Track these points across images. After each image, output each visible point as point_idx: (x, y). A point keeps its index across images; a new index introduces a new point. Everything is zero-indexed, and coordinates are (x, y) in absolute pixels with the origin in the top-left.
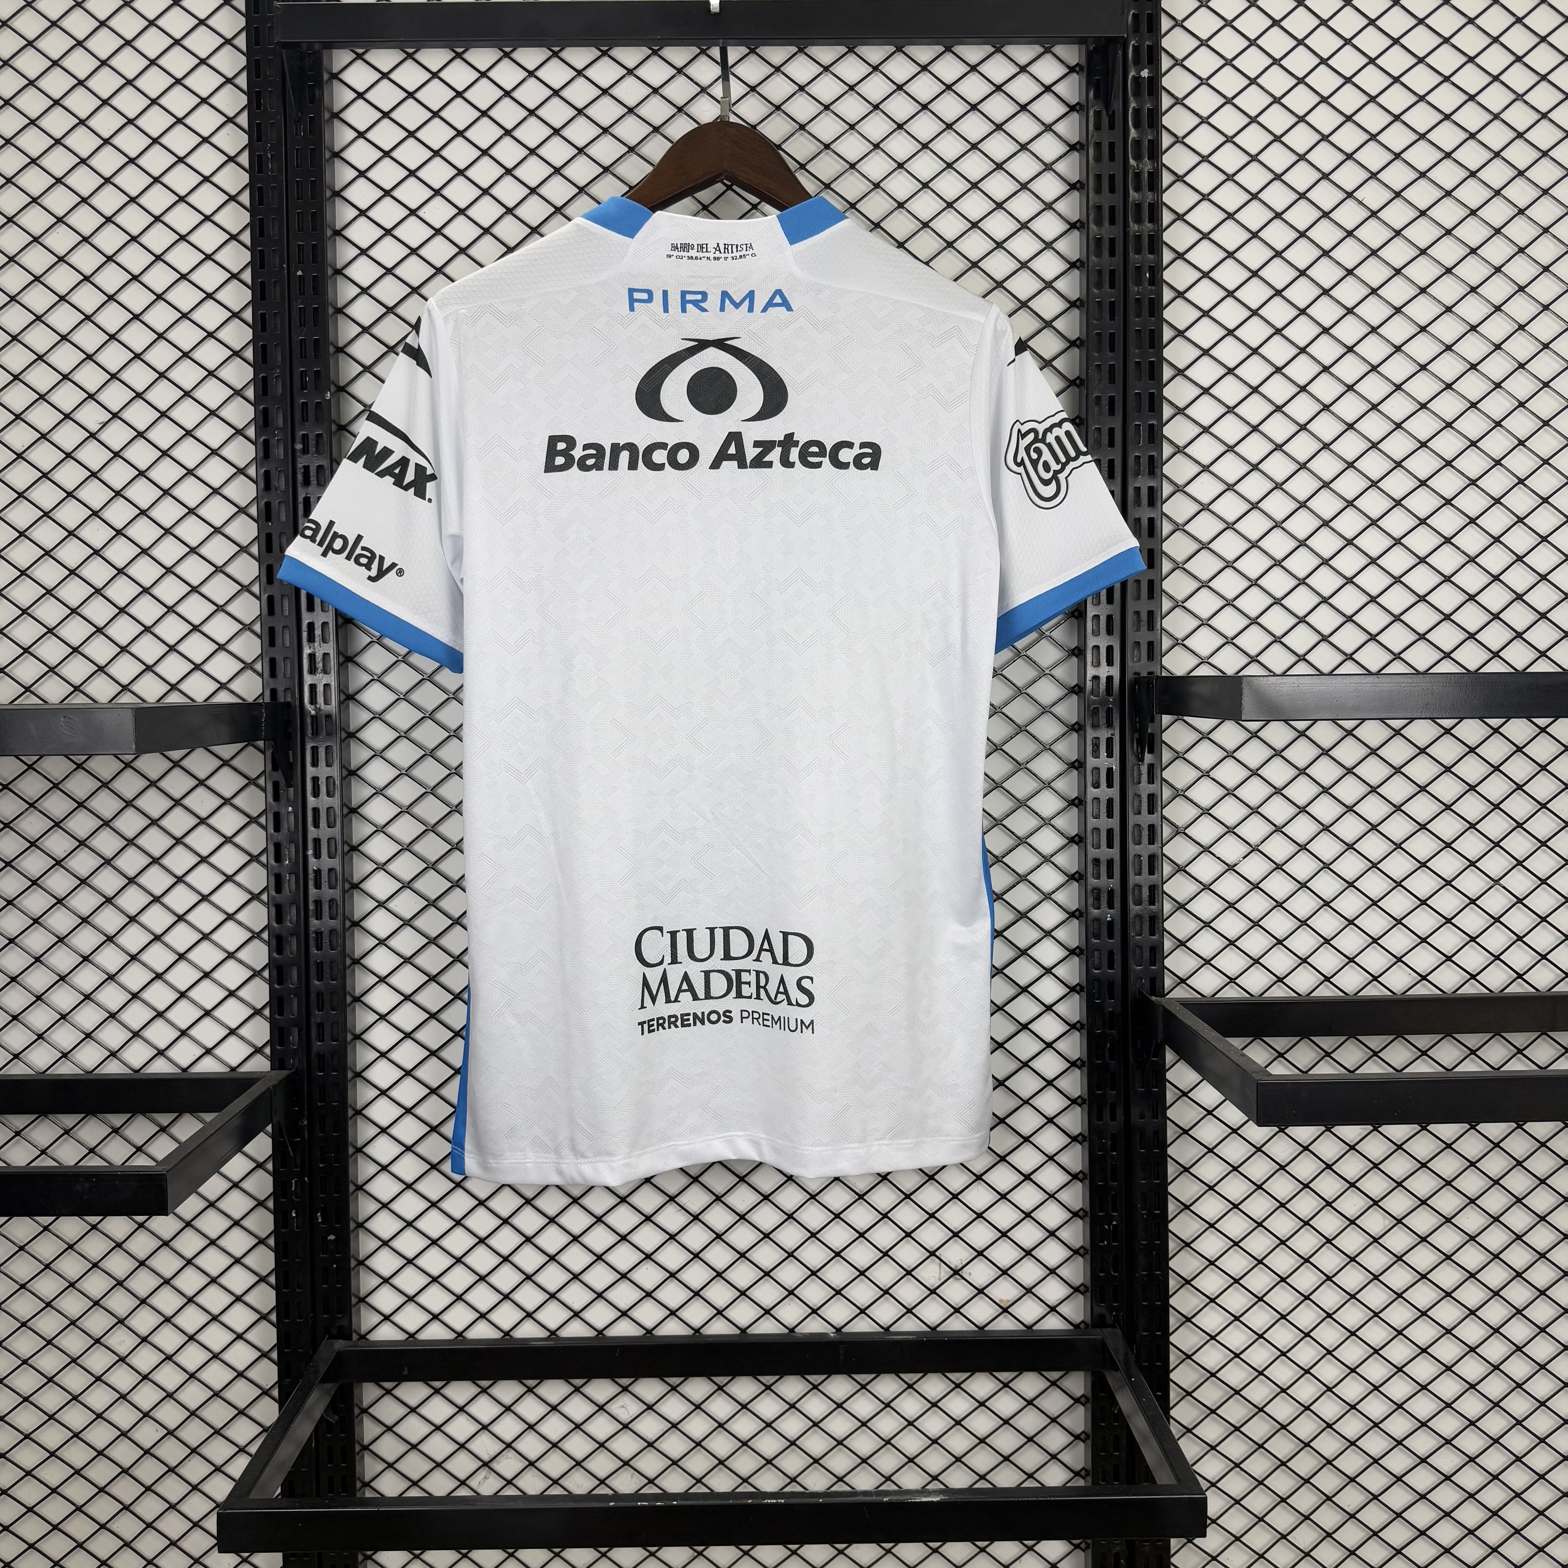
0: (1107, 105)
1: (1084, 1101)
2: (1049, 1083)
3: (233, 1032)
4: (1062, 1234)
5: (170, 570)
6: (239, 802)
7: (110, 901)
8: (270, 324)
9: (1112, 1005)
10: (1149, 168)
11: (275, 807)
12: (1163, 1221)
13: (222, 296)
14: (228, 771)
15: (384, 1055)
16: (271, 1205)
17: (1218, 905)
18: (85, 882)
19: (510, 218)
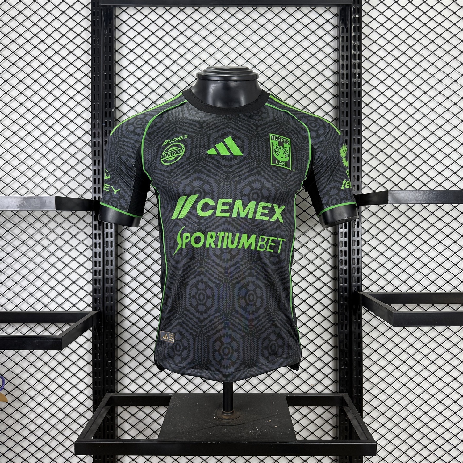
0: (346, 25)
1: (337, 324)
2: (326, 319)
3: (81, 300)
4: (330, 365)
5: (65, 162)
6: (84, 230)
7: (46, 260)
8: (96, 89)
9: (346, 295)
10: (358, 44)
11: (95, 232)
12: (361, 361)
13: (82, 81)
14: (81, 221)
15: (126, 307)
16: (92, 352)
17: (378, 265)
18: (38, 254)
19: (167, 58)
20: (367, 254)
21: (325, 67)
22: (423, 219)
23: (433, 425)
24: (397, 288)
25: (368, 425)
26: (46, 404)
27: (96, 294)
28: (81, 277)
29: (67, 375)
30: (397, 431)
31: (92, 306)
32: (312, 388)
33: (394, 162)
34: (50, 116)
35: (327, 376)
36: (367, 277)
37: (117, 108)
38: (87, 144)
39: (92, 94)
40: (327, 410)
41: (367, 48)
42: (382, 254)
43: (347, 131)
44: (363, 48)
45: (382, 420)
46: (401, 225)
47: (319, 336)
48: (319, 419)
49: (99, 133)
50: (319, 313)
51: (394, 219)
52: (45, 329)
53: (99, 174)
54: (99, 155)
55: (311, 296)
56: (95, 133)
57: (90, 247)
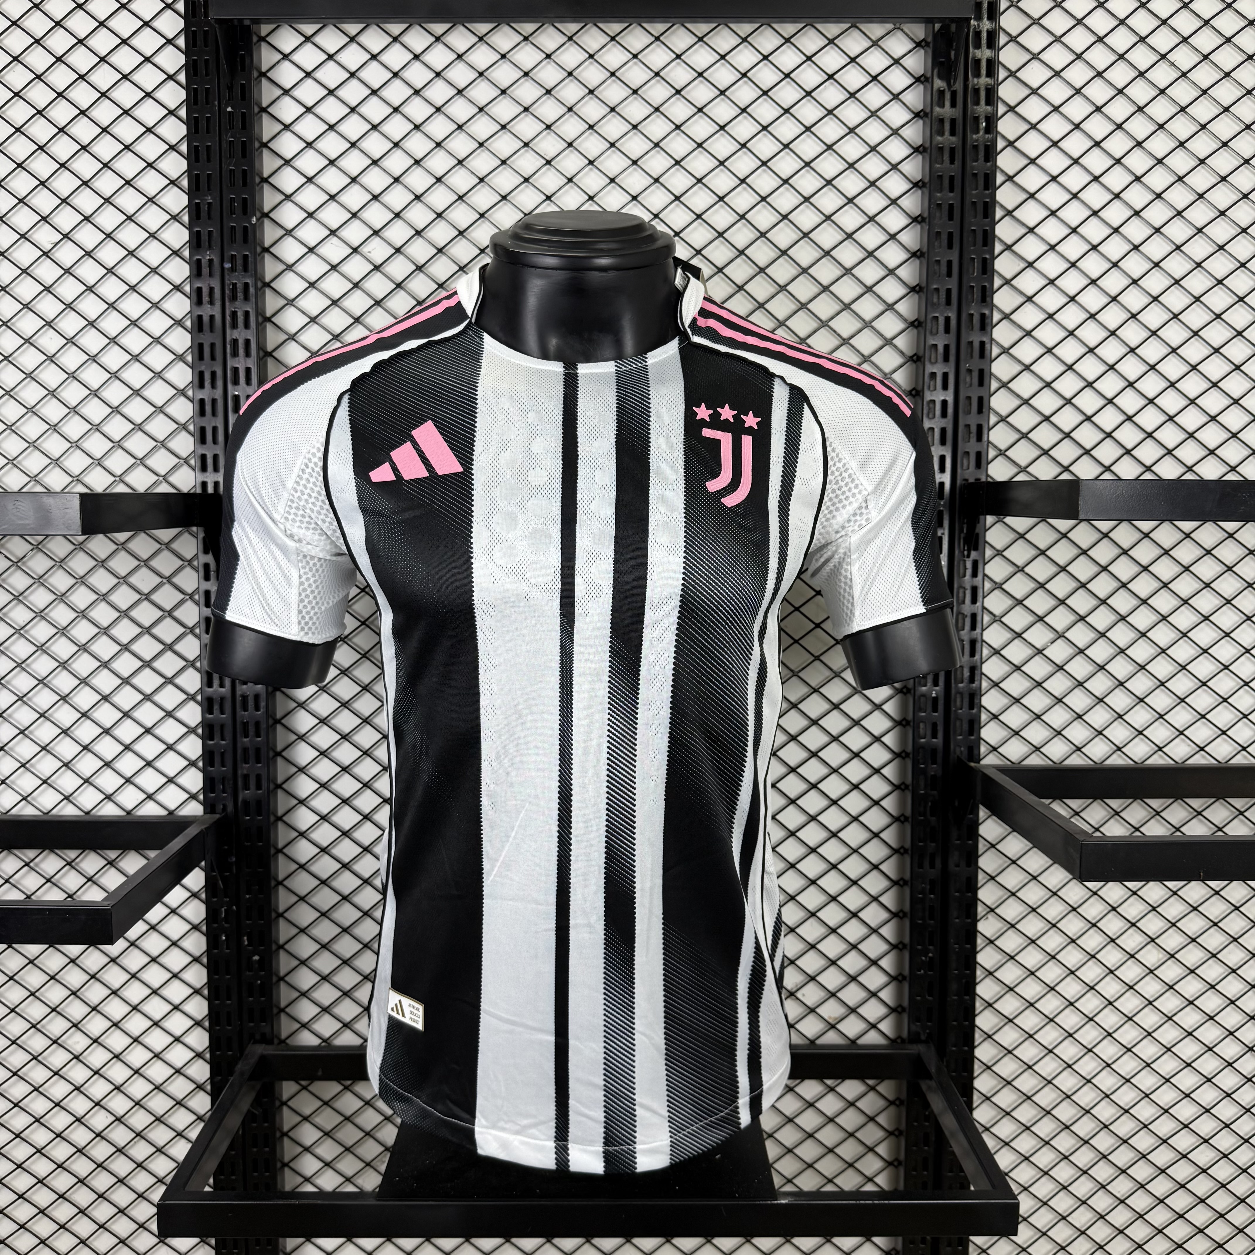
1: (906, 851)
2: (876, 835)
3: (171, 780)
4: (884, 963)
5: (115, 375)
6: (175, 580)
7: (64, 665)
8: (203, 156)
9: (934, 769)
10: (986, 25)
11: (206, 586)
12: (974, 952)
13: (159, 130)
14: (166, 554)
15: (302, 802)
16: (204, 928)
17: (1027, 684)
18: (41, 648)
19: (417, 65)
20: (997, 652)
21: (886, 97)
22: (1159, 551)
23: (1164, 1127)
24: (1079, 749)
25: (987, 1129)
26: (78, 1074)
27: (212, 766)
28: (169, 714)
29: (135, 992)
30: (1065, 1143)
31: (201, 797)
32: (833, 1027)
33: (1083, 384)
34: (66, 236)
35: (874, 994)
36: (995, 717)
37: (267, 215)
38: (179, 323)
39: (189, 171)
40: (872, 1088)
41: (1013, 39)
42: (1040, 652)
43: (949, 291)
44: (1003, 39)
45: (1025, 1113)
46: (1096, 569)
47: (855, 883)
48: (851, 1112)
49: (211, 290)
50: (855, 819)
51: (1076, 551)
52: (69, 864)
53: (214, 414)
54: (213, 358)
55: (835, 771)
56: (199, 290)
57: (192, 630)
